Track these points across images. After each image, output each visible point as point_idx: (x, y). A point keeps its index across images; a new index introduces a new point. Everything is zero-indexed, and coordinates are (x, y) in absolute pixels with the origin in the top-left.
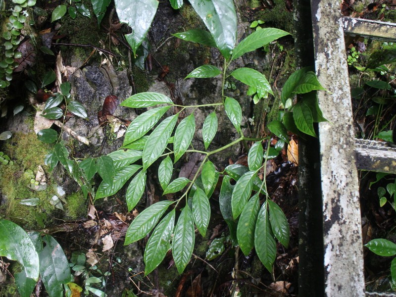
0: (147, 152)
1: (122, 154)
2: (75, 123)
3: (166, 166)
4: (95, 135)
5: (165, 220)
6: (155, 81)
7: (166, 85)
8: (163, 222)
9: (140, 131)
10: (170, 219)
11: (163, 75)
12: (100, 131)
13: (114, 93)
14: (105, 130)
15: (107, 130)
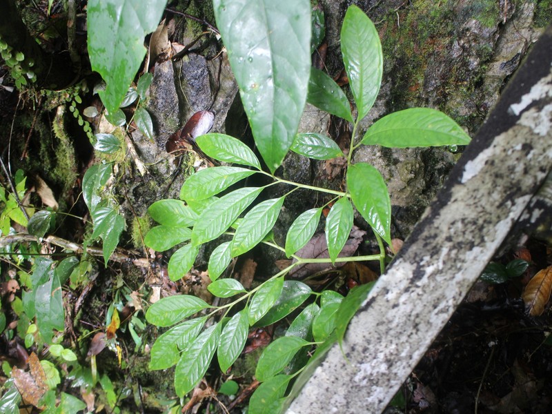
1: (181, 208)
2: (141, 137)
12: (171, 160)
13: (215, 106)
14: (182, 158)
15: (184, 159)
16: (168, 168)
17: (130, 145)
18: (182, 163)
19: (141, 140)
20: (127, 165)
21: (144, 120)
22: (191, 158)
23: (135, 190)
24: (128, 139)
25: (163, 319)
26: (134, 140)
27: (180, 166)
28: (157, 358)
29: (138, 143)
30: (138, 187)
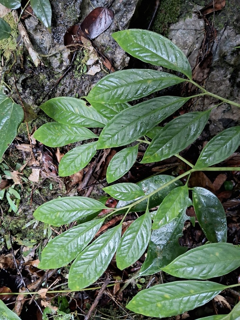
0: (111, 130)
1: (81, 107)
2: (37, 26)
3: (125, 158)
4: (59, 56)
5: (85, 226)
6: (194, 15)
7: (203, 28)
8: (82, 226)
9: (115, 94)
10: (93, 228)
11: (210, 11)
12: (66, 55)
13: (114, 6)
14: (76, 55)
15: (78, 56)
16: (62, 62)
17: (23, 33)
18: (75, 60)
19: (35, 30)
20: (19, 53)
21: (42, 5)
22: (86, 55)
23: (24, 81)
24: (21, 26)
25: (54, 218)
26: (28, 28)
27: (73, 62)
28: (48, 258)
29: (31, 32)
30: (27, 78)
